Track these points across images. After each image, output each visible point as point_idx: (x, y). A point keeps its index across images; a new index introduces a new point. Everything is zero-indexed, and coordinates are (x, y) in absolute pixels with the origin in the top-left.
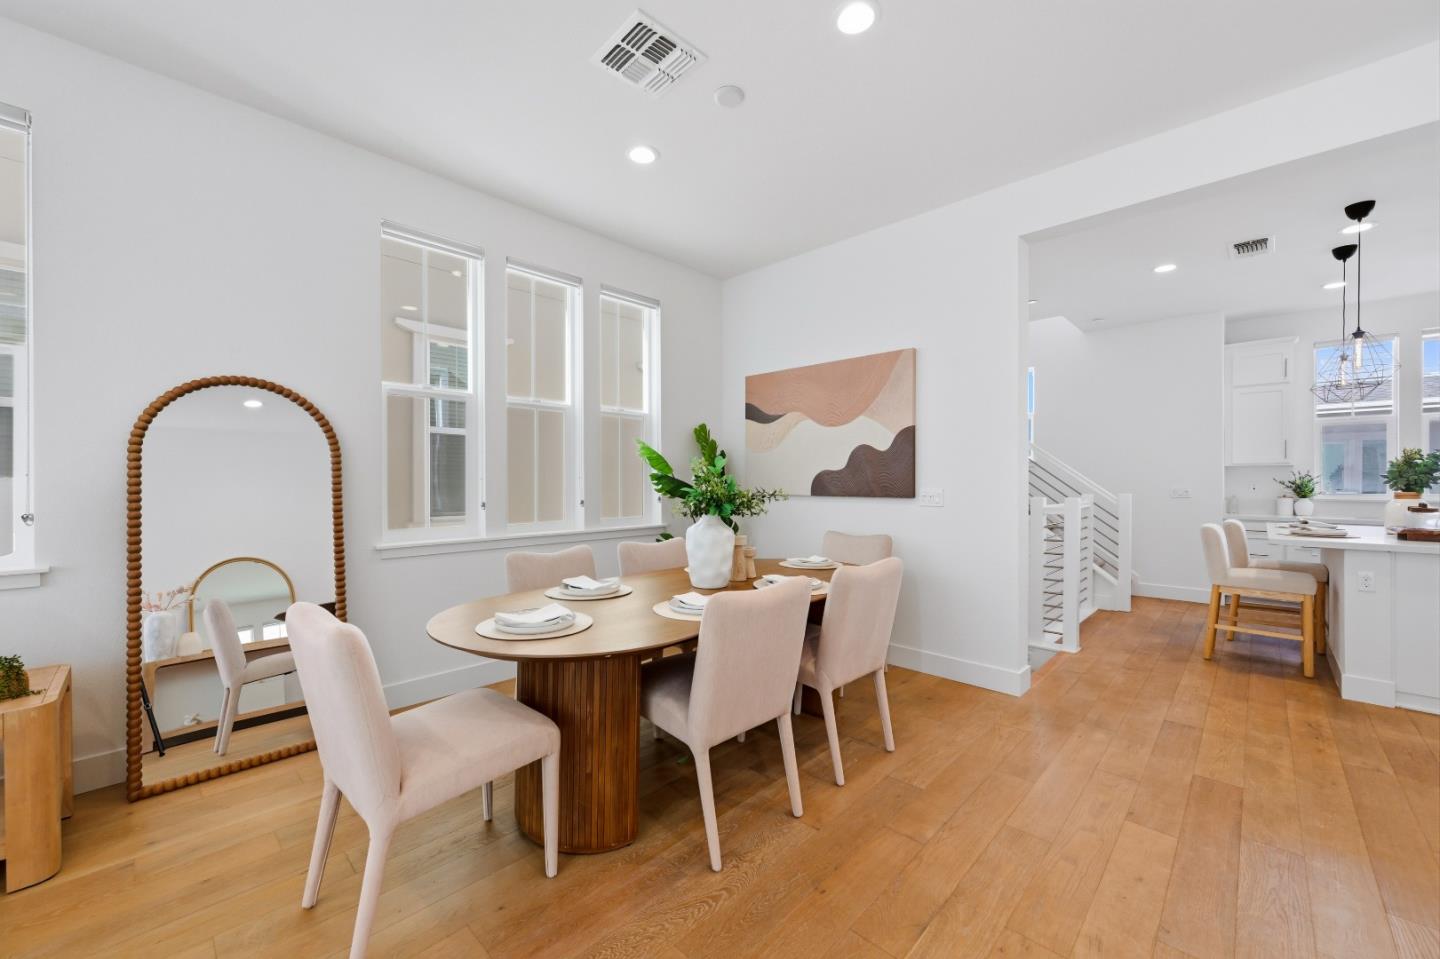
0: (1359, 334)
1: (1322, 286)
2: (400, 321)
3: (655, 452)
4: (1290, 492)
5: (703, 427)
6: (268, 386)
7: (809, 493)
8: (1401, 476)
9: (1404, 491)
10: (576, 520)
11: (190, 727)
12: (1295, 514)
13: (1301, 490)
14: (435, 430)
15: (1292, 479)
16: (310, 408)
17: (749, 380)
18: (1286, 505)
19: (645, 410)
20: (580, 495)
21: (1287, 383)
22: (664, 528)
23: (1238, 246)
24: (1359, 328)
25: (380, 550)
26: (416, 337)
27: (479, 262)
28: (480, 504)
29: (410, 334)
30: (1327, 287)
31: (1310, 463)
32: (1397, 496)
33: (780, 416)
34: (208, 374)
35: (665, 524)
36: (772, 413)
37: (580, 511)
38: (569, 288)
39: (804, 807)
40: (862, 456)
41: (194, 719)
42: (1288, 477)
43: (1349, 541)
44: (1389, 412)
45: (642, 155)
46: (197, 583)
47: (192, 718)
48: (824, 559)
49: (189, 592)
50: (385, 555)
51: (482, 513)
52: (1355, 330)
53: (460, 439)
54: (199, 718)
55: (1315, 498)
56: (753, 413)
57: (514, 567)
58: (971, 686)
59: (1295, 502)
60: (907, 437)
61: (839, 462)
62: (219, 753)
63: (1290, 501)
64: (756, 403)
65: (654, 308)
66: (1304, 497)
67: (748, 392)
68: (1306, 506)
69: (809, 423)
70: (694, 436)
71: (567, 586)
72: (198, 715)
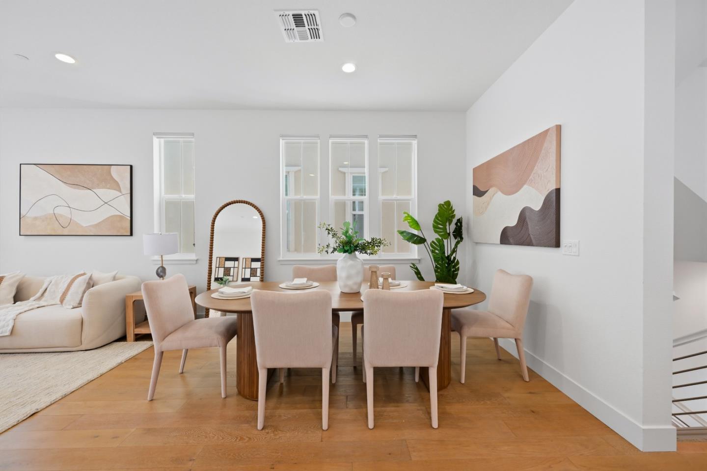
2: (341, 169)
3: (413, 219)
7: (498, 241)
14: (354, 213)
16: (257, 209)
17: (474, 170)
19: (412, 196)
22: (419, 260)
25: (279, 261)
26: (346, 175)
29: (344, 173)
33: (487, 191)
35: (419, 258)
36: (484, 190)
50: (281, 263)
53: (362, 215)
61: (513, 220)
64: (477, 186)
65: (414, 140)
67: (474, 179)
69: (499, 193)
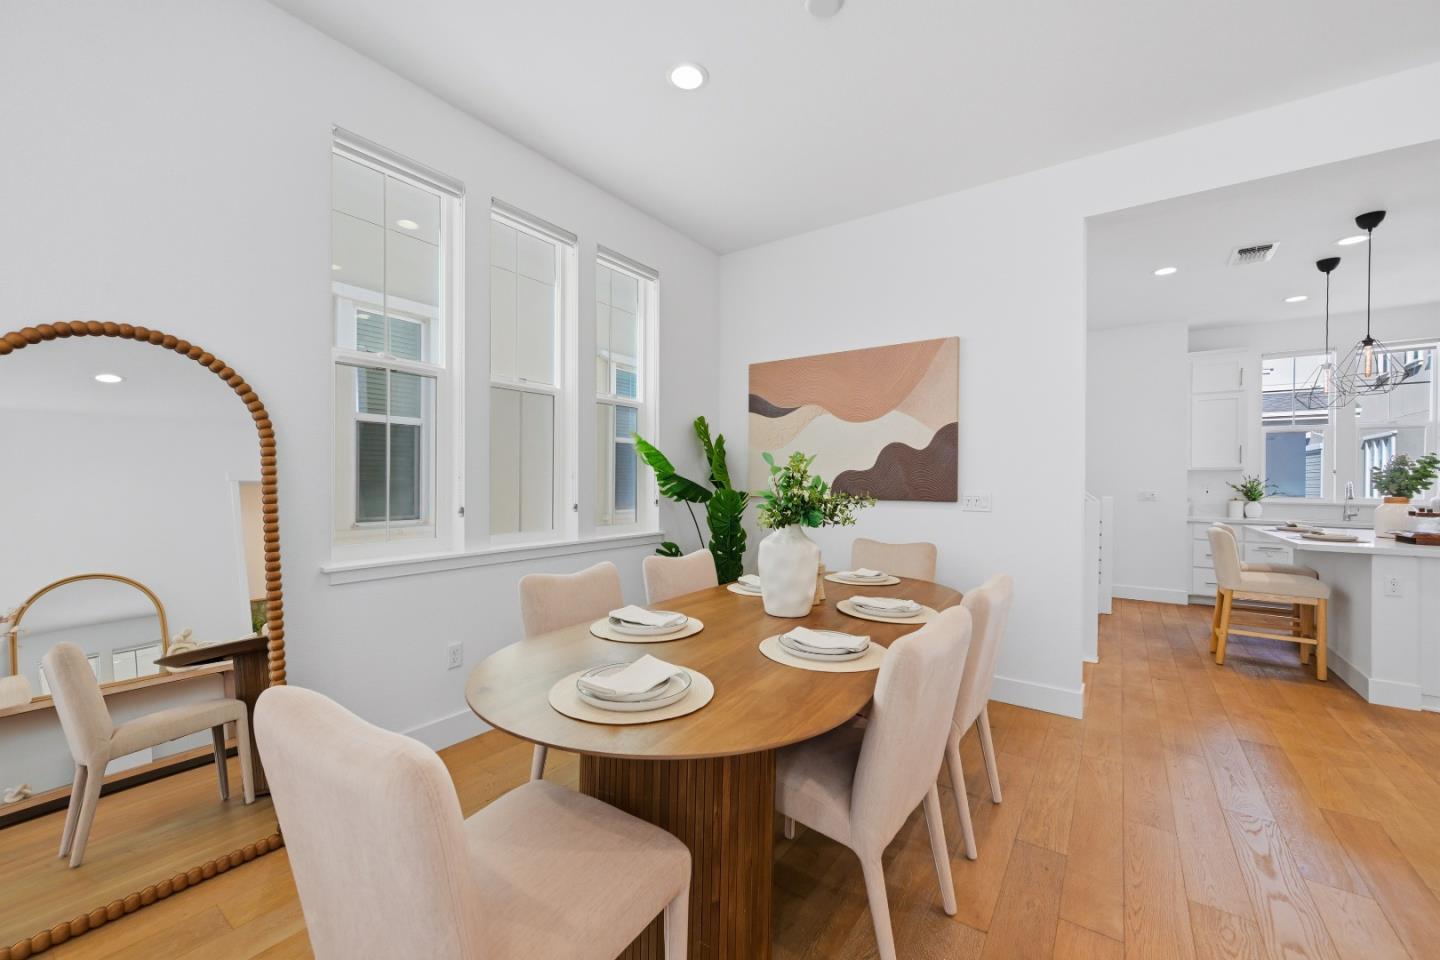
0: (1368, 342)
1: (1284, 300)
3: (653, 448)
4: (1240, 495)
5: (701, 420)
6: (166, 341)
8: (1393, 482)
9: (1394, 495)
10: (569, 530)
11: (12, 805)
12: (1245, 516)
13: (1251, 494)
15: (1244, 483)
16: (229, 376)
17: (753, 369)
18: (1238, 507)
19: (639, 398)
20: (572, 498)
21: (1242, 391)
22: (662, 535)
23: (1242, 252)
24: (1368, 336)
25: (329, 574)
27: (456, 201)
28: (457, 509)
30: (1289, 300)
31: (1256, 468)
32: (1387, 501)
33: (793, 410)
34: (68, 317)
35: (662, 532)
36: (782, 406)
37: (573, 517)
38: (559, 245)
39: (959, 903)
40: (895, 453)
41: (19, 793)
42: (1240, 482)
43: (1360, 545)
44: (1326, 421)
45: (687, 77)
46: (22, 610)
47: (16, 791)
48: (876, 572)
49: (11, 622)
50: (335, 580)
51: (459, 522)
52: (1364, 338)
54: (27, 791)
55: (1263, 500)
56: (757, 405)
57: (533, 594)
58: (1026, 708)
59: (1245, 505)
60: (948, 436)
61: (866, 462)
62: (72, 863)
63: (1241, 503)
64: (761, 395)
65: (652, 280)
66: (1254, 500)
67: (752, 382)
68: (1255, 508)
69: (828, 418)
70: (694, 430)
71: (617, 621)
72: (25, 787)
